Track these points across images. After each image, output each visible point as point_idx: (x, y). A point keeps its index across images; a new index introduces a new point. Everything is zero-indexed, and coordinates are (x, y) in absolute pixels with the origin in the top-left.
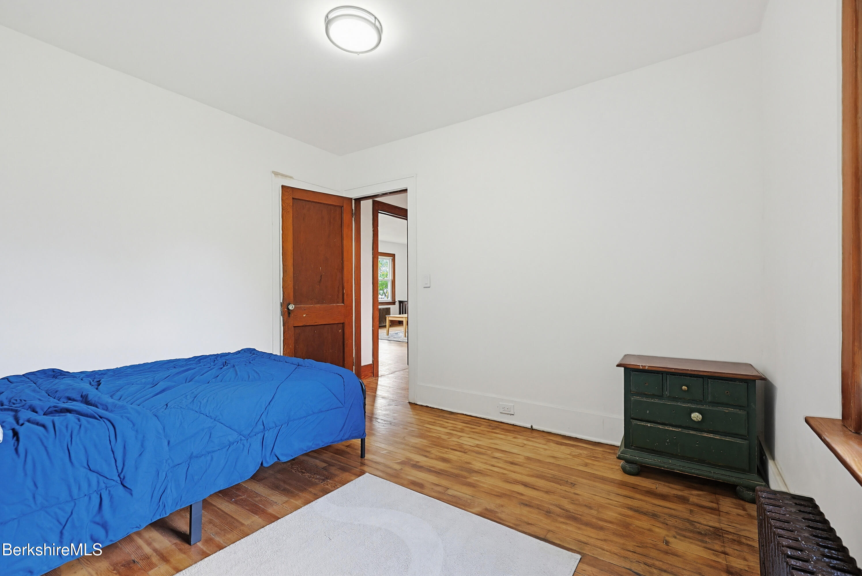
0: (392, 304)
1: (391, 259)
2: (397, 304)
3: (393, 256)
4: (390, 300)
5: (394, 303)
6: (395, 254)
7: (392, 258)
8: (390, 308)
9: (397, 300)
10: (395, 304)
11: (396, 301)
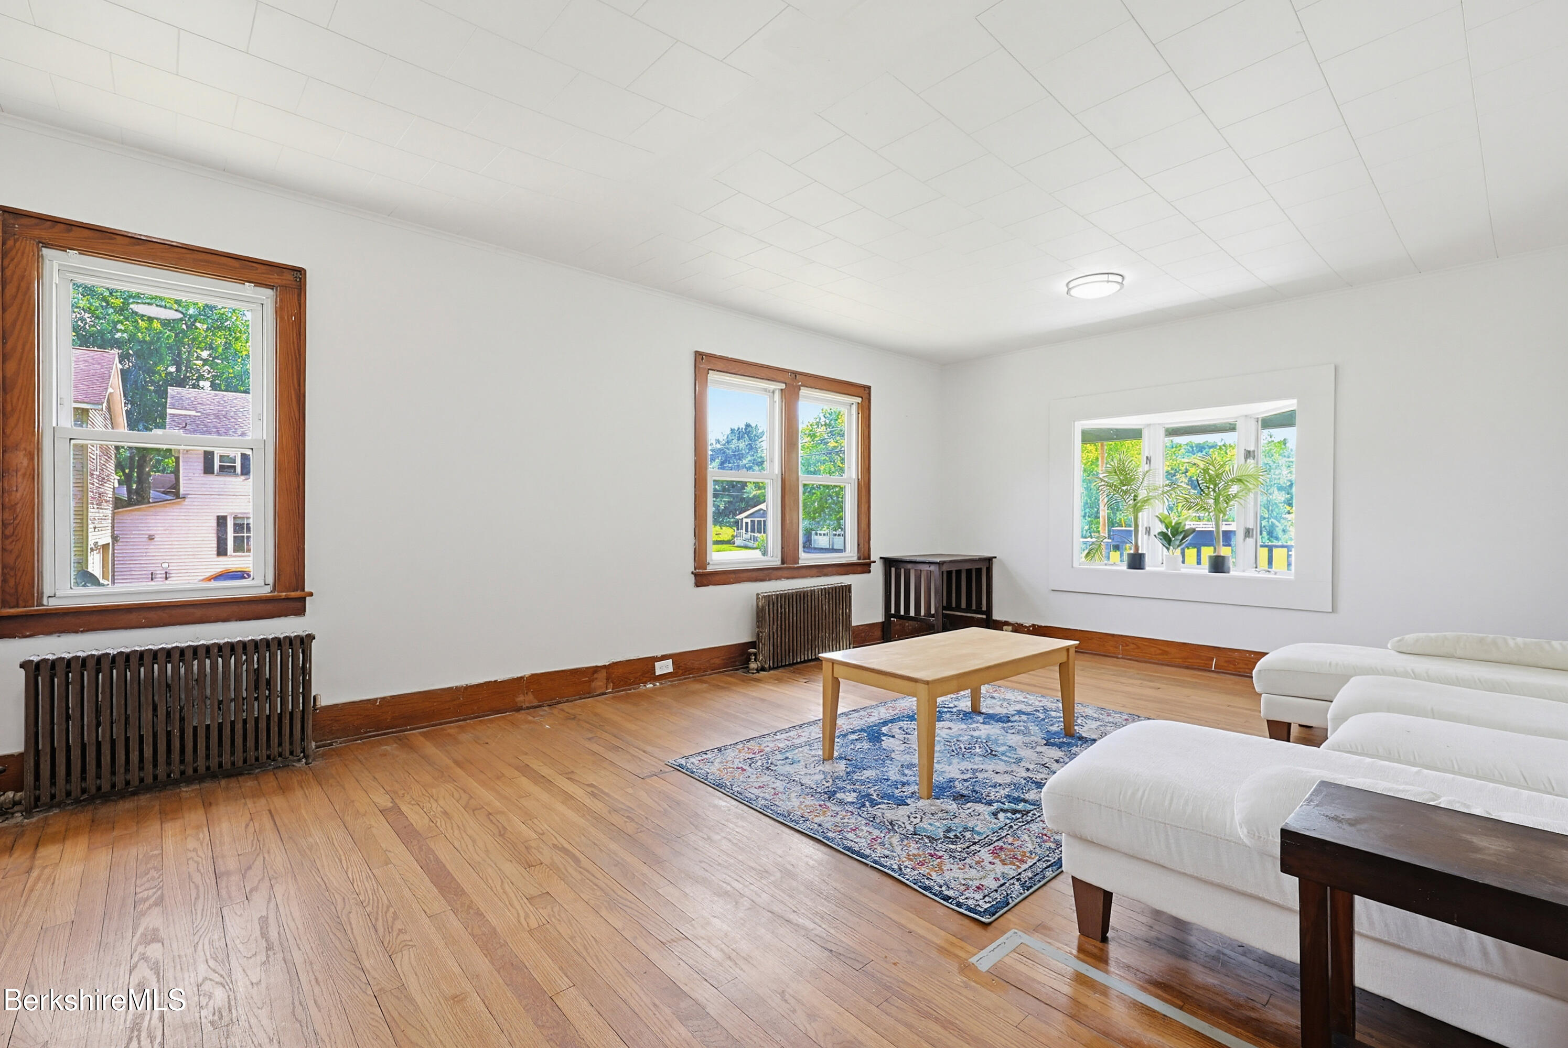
0: (859, 569)
1: (854, 408)
2: (877, 569)
3: (863, 392)
4: (850, 555)
5: (863, 566)
6: (869, 388)
7: (859, 400)
8: (849, 588)
9: (875, 556)
10: (870, 572)
11: (872, 559)
